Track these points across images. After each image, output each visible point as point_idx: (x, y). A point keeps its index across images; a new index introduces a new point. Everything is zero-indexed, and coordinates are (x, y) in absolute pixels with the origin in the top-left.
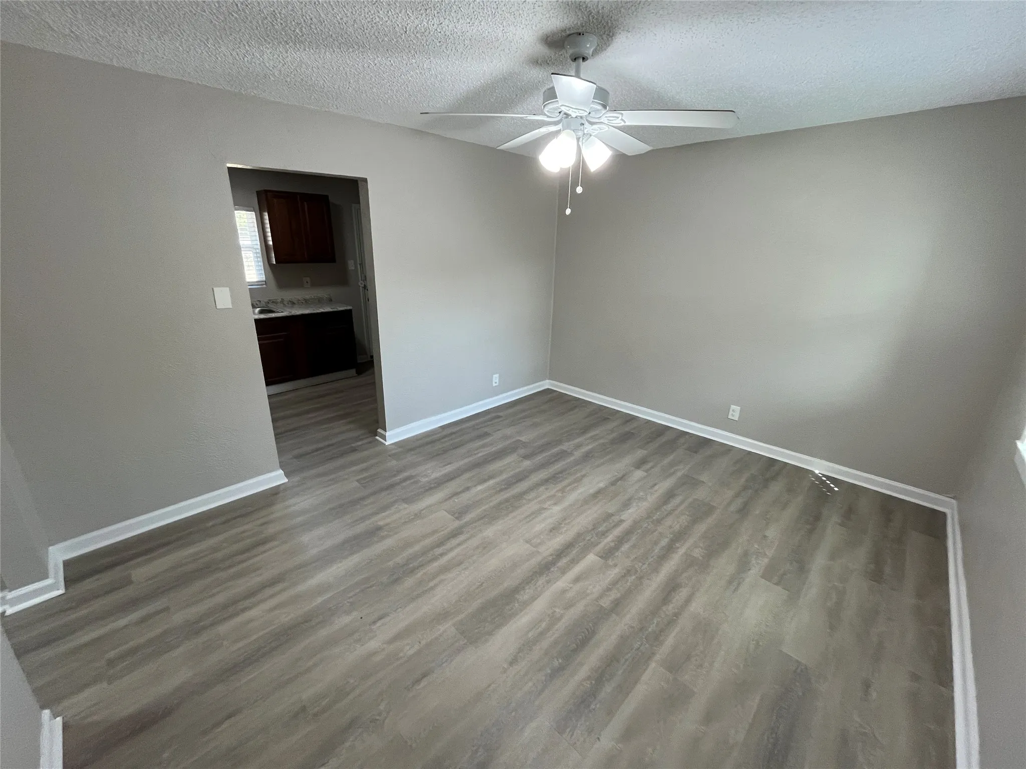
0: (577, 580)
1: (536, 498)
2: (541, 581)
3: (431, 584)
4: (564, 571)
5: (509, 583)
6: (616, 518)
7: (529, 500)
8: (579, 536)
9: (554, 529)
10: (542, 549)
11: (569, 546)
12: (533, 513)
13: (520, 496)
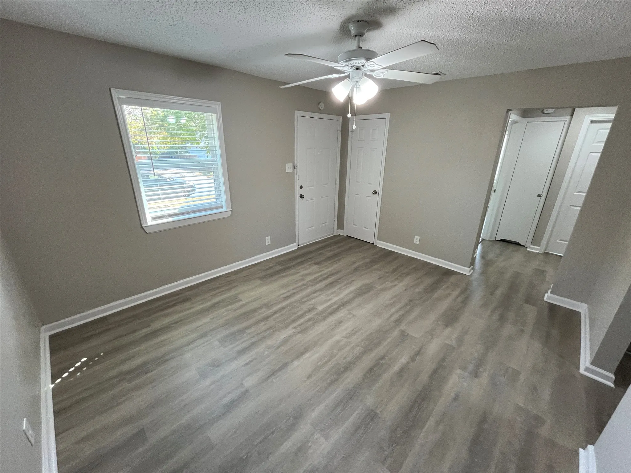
0: (330, 300)
1: (353, 348)
2: (346, 299)
3: (394, 299)
4: (335, 303)
5: (361, 299)
6: (299, 329)
7: (358, 346)
8: (324, 319)
9: (340, 322)
10: (347, 312)
11: (331, 314)
12: (354, 334)
13: (366, 350)
